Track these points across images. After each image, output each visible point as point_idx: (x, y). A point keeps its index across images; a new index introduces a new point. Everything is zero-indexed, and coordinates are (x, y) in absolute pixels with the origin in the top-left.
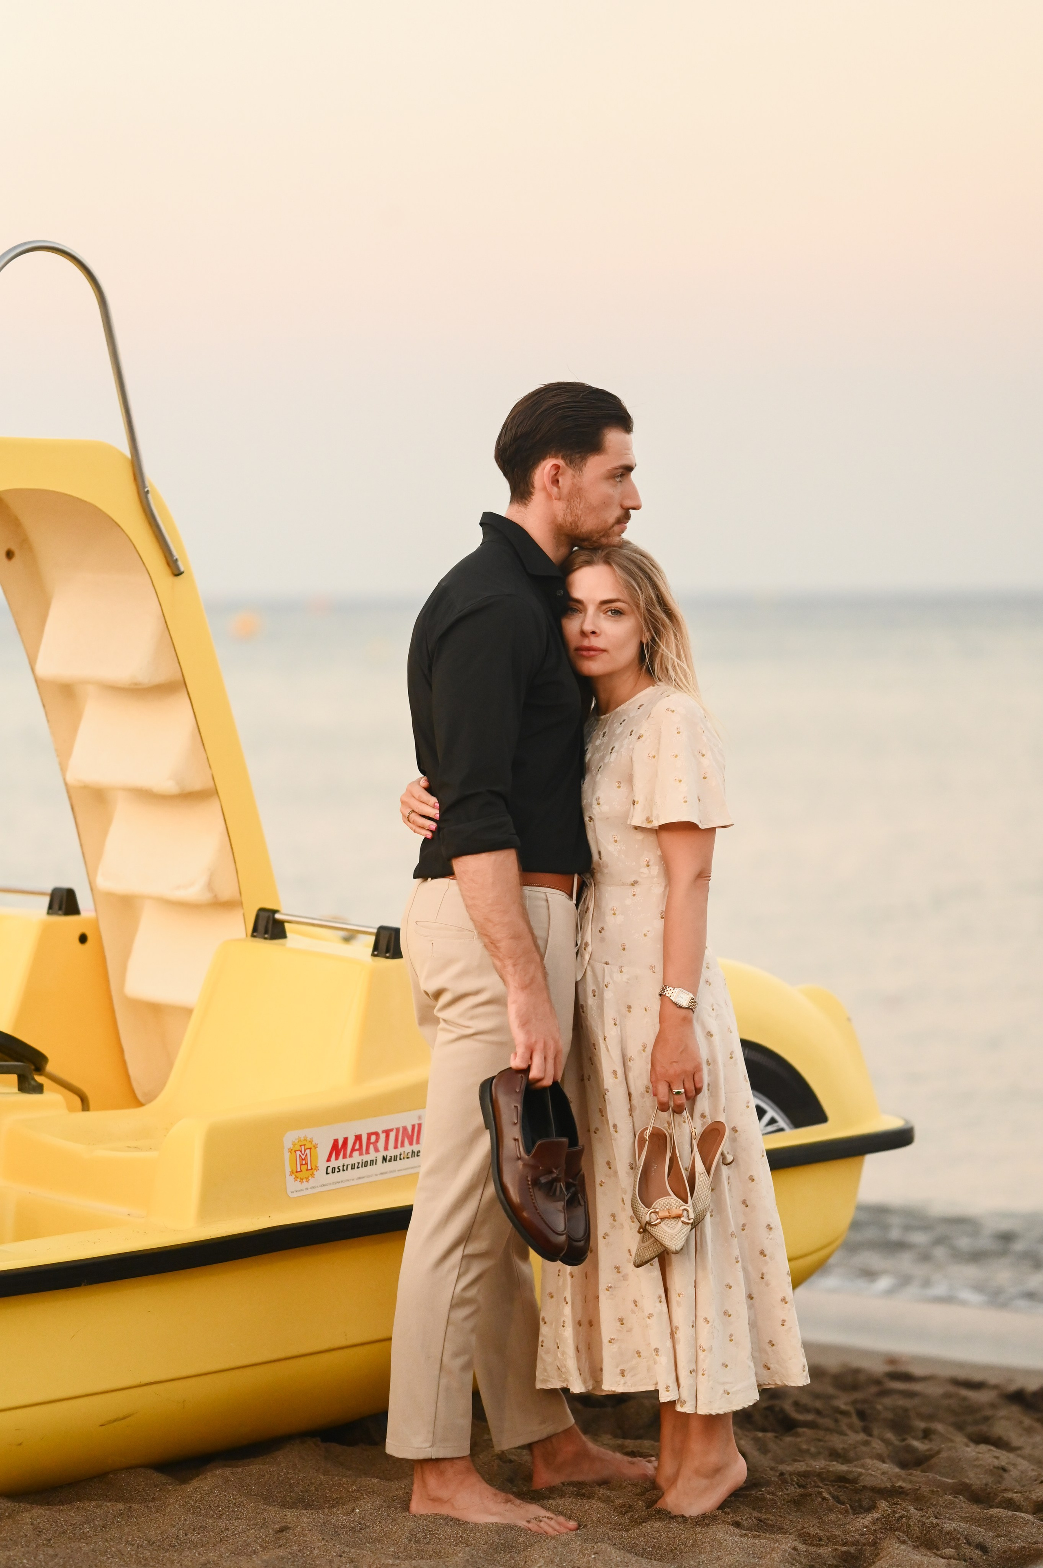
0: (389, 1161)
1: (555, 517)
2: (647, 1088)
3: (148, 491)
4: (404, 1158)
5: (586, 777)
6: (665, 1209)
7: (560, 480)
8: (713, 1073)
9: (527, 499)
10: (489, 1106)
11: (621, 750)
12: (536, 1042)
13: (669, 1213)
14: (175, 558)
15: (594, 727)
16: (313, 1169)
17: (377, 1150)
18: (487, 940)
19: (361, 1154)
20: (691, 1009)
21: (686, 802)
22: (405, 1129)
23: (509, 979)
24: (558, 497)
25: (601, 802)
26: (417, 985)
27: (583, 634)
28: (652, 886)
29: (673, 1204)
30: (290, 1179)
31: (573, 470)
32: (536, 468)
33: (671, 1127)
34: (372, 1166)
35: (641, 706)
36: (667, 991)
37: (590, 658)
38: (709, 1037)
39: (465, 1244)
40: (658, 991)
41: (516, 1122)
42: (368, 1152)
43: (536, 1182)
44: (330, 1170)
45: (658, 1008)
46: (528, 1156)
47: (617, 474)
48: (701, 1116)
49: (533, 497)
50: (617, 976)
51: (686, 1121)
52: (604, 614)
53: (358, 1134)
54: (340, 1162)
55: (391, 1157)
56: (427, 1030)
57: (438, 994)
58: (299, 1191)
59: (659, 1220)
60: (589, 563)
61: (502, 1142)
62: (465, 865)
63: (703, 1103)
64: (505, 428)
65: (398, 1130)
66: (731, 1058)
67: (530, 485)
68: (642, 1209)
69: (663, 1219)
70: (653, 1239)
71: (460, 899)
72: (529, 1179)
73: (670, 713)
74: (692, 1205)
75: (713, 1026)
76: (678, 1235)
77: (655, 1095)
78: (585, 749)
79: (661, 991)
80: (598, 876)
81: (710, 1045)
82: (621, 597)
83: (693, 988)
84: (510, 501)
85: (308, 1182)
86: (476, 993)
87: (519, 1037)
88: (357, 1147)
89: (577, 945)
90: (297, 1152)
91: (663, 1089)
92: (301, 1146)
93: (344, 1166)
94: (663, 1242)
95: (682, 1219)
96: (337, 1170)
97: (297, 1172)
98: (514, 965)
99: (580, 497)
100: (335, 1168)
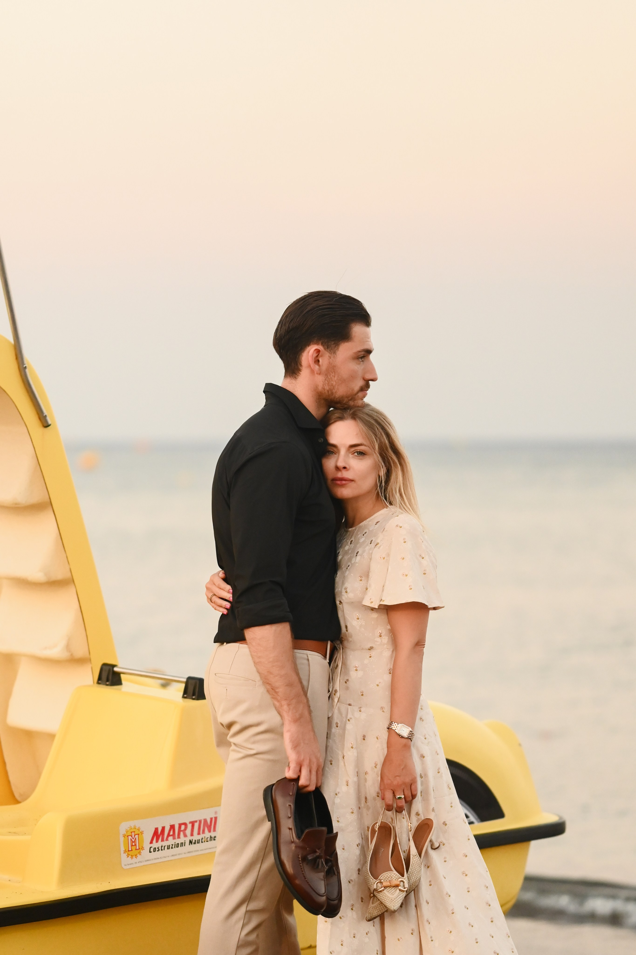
0: (194, 844)
1: (317, 387)
2: (378, 793)
3: (26, 367)
4: (204, 842)
5: (338, 572)
6: (388, 880)
7: (320, 360)
8: (425, 784)
9: (296, 374)
10: (270, 805)
11: (364, 554)
12: (303, 760)
13: (390, 883)
14: (44, 415)
15: (344, 536)
16: (140, 849)
17: (185, 836)
18: (269, 687)
19: (174, 838)
20: (410, 738)
21: (411, 589)
22: (205, 820)
23: (285, 714)
24: (319, 372)
25: (348, 591)
26: (215, 719)
27: (337, 469)
28: (383, 651)
29: (393, 877)
30: (124, 856)
31: (330, 353)
32: (303, 352)
33: (394, 821)
34: (182, 847)
35: (377, 522)
36: (393, 725)
37: (342, 486)
38: (422, 758)
39: (248, 903)
40: (386, 726)
41: (290, 816)
42: (179, 837)
43: (304, 859)
44: (152, 850)
45: (386, 737)
46: (299, 840)
47: (360, 355)
48: (416, 814)
49: (301, 373)
50: (357, 714)
51: (405, 817)
52: (352, 454)
53: (172, 824)
54: (160, 844)
55: (195, 840)
56: (222, 751)
57: (230, 726)
58: (131, 864)
59: (383, 888)
60: (341, 418)
61: (280, 830)
62: (251, 633)
63: (418, 805)
64: (281, 324)
65: (200, 821)
66: (439, 772)
67: (298, 364)
68: (372, 880)
69: (385, 887)
70: (379, 901)
71: (250, 658)
72: (300, 856)
73: (398, 528)
74: (407, 878)
75: (426, 750)
76: (396, 899)
77: (383, 799)
78: (338, 552)
79: (389, 726)
80: (345, 643)
81: (423, 763)
82: (365, 443)
83: (411, 724)
84: (285, 376)
85: (137, 858)
86: (258, 725)
87: (292, 756)
88: (171, 833)
89: (329, 691)
90: (129, 837)
91: (389, 795)
92: (131, 832)
93: (162, 847)
94: (386, 904)
95: (399, 888)
96: (157, 849)
97: (129, 851)
98: (289, 705)
99: (334, 372)
100: (155, 848)
